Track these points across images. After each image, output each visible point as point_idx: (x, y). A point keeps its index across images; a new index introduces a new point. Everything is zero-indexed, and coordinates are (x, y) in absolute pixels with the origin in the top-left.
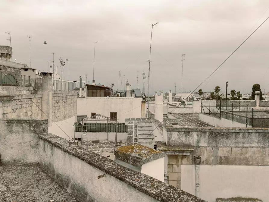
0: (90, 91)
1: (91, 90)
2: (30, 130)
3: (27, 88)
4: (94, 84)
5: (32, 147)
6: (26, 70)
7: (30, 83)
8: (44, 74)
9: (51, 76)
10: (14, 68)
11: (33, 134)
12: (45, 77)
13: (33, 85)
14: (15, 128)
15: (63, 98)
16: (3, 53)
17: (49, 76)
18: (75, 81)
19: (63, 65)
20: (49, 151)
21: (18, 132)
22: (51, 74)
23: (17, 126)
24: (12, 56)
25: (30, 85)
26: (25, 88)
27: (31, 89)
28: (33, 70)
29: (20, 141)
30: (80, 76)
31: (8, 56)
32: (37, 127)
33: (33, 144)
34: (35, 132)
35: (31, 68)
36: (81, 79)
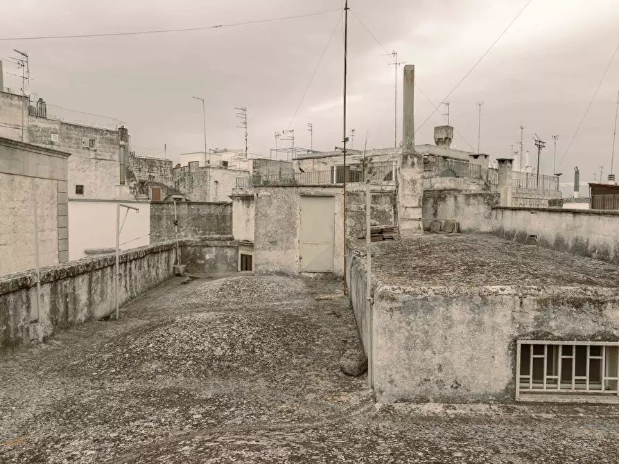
0: (598, 197)
1: (602, 195)
2: (484, 202)
3: (477, 181)
4: (611, 183)
5: (485, 217)
6: (476, 157)
7: (480, 175)
8: (501, 161)
9: (512, 163)
10: (455, 159)
11: (486, 206)
12: (503, 165)
13: (484, 178)
14: (472, 201)
15: (532, 203)
16: (440, 137)
17: (509, 164)
18: (559, 175)
19: (540, 147)
20: (500, 216)
21: (474, 205)
22: (511, 161)
23: (473, 199)
24: (453, 140)
25: (481, 177)
26: (474, 180)
27: (482, 182)
28: (486, 156)
29: (476, 212)
30: (577, 168)
31: (448, 140)
32: (491, 200)
33: (486, 215)
34: (489, 204)
35: (483, 153)
36: (577, 173)
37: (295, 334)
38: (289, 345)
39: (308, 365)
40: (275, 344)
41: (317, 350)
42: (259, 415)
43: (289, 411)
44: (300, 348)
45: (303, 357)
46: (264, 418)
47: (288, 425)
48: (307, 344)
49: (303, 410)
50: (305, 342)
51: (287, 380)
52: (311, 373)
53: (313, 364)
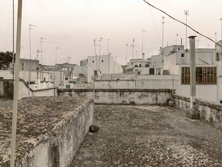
37: (116, 148)
38: (119, 142)
39: (109, 135)
40: (125, 141)
41: (105, 141)
42: (120, 123)
43: (114, 124)
44: (113, 142)
45: (111, 138)
46: (119, 123)
47: (113, 121)
48: (110, 144)
49: (111, 125)
50: (111, 144)
51: (116, 131)
52: (108, 132)
53: (107, 135)
